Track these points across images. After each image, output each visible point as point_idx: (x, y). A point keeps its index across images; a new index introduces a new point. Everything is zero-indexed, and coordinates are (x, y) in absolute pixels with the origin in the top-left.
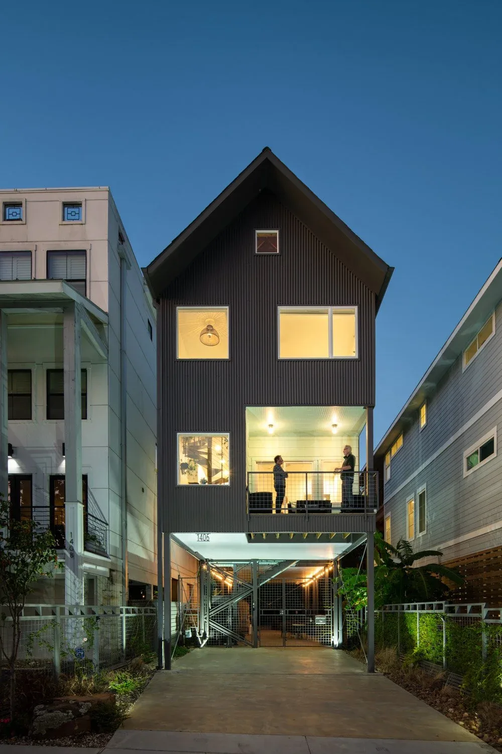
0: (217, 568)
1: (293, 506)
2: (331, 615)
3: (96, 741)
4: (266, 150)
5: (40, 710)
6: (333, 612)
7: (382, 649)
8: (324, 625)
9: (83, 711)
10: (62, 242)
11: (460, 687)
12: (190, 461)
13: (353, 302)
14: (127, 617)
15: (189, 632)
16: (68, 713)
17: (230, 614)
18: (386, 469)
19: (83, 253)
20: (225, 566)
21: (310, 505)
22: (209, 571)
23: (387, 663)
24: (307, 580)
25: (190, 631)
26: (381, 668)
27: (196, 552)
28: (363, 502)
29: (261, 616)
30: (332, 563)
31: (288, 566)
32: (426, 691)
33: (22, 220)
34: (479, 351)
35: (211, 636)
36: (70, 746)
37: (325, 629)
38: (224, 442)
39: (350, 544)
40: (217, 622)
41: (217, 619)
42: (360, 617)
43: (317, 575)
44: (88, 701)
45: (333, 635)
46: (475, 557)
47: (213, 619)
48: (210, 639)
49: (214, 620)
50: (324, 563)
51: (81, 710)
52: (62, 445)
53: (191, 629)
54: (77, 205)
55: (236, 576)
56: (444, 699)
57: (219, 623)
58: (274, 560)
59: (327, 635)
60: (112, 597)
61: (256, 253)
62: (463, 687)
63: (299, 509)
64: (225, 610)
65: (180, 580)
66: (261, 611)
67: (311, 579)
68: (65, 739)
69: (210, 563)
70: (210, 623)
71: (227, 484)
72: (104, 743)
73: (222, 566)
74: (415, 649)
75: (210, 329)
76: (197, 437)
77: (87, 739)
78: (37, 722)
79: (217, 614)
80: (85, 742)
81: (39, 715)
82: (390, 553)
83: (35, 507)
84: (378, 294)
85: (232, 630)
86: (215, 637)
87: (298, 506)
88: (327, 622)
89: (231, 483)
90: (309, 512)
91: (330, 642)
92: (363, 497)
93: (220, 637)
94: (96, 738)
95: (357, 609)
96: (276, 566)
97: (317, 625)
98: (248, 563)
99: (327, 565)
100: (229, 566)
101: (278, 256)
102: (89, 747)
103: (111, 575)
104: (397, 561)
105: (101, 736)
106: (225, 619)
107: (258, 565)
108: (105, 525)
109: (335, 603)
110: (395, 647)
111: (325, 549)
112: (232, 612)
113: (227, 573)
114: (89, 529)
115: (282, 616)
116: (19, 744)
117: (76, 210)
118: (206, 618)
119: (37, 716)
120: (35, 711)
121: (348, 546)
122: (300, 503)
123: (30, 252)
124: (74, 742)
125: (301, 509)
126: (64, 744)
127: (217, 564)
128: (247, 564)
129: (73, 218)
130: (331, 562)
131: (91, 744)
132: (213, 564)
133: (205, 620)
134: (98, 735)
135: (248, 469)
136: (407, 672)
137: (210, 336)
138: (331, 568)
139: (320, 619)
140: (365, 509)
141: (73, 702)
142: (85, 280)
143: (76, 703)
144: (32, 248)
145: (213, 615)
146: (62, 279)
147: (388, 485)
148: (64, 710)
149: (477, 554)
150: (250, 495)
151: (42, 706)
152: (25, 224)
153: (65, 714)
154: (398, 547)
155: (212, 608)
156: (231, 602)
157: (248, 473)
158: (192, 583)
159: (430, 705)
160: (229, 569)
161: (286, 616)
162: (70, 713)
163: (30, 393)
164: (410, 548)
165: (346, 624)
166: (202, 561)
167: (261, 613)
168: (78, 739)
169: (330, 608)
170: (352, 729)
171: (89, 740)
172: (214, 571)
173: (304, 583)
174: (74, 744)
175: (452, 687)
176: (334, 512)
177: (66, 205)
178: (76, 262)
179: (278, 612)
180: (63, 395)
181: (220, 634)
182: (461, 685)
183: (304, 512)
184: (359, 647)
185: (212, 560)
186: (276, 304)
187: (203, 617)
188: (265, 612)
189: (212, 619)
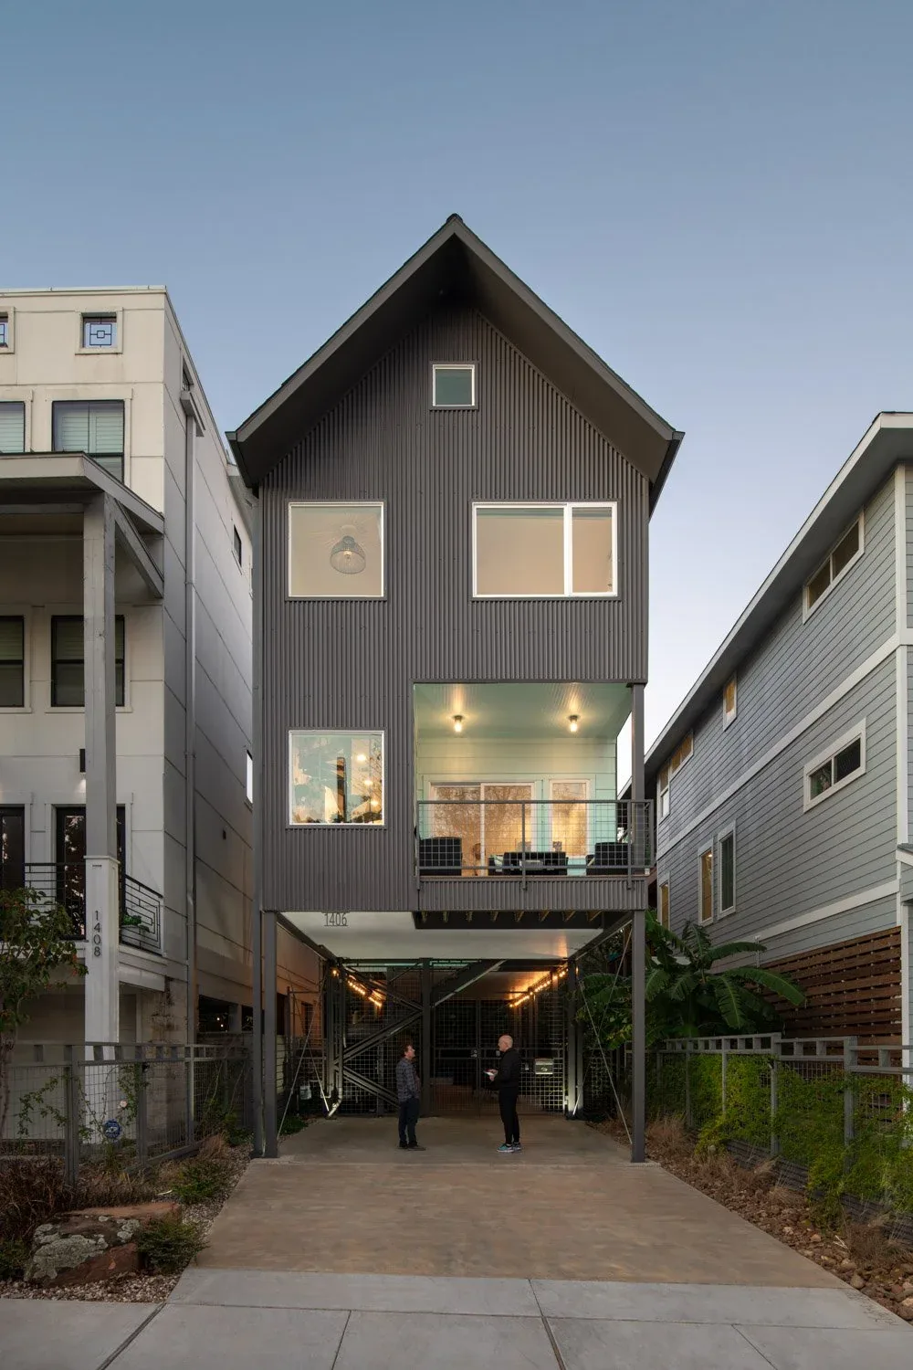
0: (356, 974)
1: (497, 862)
2: (563, 1059)
3: (148, 1289)
4: (454, 218)
5: (45, 1233)
6: (566, 1053)
7: (657, 1120)
8: (551, 1075)
9: (123, 1235)
10: (81, 386)
11: (804, 1189)
12: (311, 781)
13: (609, 495)
14: (197, 1064)
15: (306, 1090)
16: (97, 1239)
17: (380, 1057)
18: (662, 796)
19: (118, 405)
20: (371, 970)
21: (530, 861)
22: (343, 980)
23: (666, 1145)
24: (517, 995)
25: (309, 1087)
26: (655, 1153)
27: (320, 946)
28: (626, 856)
29: (438, 1061)
30: (566, 965)
31: (486, 970)
32: (740, 1194)
33: (7, 346)
34: (833, 584)
35: (347, 1096)
36: (101, 1299)
37: (552, 1084)
38: (373, 747)
39: (600, 931)
40: (358, 1071)
41: (358, 1067)
42: (614, 1061)
43: (537, 985)
44: (133, 1217)
45: (567, 1094)
46: (825, 953)
47: (350, 1065)
48: (344, 1101)
49: (353, 1068)
50: (551, 965)
51: (120, 1234)
52: (79, 753)
53: (311, 1084)
54: (109, 318)
55: (390, 989)
56: (775, 1209)
57: (361, 1072)
58: (461, 960)
59: (556, 1093)
60: (170, 1027)
61: (434, 405)
62: (810, 1188)
63: (507, 867)
64: (372, 1049)
65: (291, 995)
66: (437, 1051)
67: (526, 993)
68: (92, 1286)
69: (344, 965)
70: (345, 1073)
71: (381, 823)
72: (164, 1295)
73: (367, 970)
74: (718, 1119)
75: (348, 542)
76: (324, 740)
77: (132, 1287)
78: (40, 1255)
79: (358, 1058)
80: (128, 1292)
81: (45, 1244)
82: (670, 948)
83: (30, 865)
84: (654, 482)
85: (385, 1086)
86: (354, 1098)
87: (506, 863)
88: (556, 1071)
89: (388, 820)
90: (529, 873)
91: (561, 1107)
92: (626, 846)
93: (363, 1098)
94: (149, 1284)
95: (612, 1047)
96: (464, 970)
97: (538, 1075)
98: (414, 964)
99: (556, 968)
100: (381, 970)
101: (473, 411)
102: (135, 1301)
103: (167, 989)
104: (683, 961)
105: (158, 1281)
106: (372, 1067)
107: (432, 969)
108: (156, 897)
109: (571, 1038)
110: (681, 1115)
111: (552, 941)
112: (385, 1053)
113: (375, 982)
114: (128, 904)
115: (474, 1061)
116: (8, 1297)
117: (106, 327)
118: (337, 1065)
119: (41, 1245)
120: (37, 1236)
121: (597, 935)
122: (512, 858)
123: (22, 403)
124: (109, 1292)
125: (512, 867)
126: (89, 1296)
127: (357, 966)
128: (412, 968)
129: (100, 341)
130: (563, 962)
131: (139, 1296)
132: (349, 967)
133: (336, 1068)
134: (152, 1279)
135: (418, 797)
136: (704, 1160)
137: (348, 557)
138: (562, 974)
139: (542, 1066)
140: (629, 867)
141: (106, 1219)
142: (122, 455)
143: (110, 1221)
144: (26, 398)
145: (350, 1059)
146: (82, 452)
147: (663, 826)
148: (89, 1233)
149: (828, 949)
150: (422, 842)
151: (49, 1227)
152: (13, 353)
153: (92, 1242)
154: (686, 935)
155: (348, 1046)
156: (383, 1035)
157: (419, 803)
158: (311, 1002)
159: (749, 1220)
160: (379, 976)
161: (483, 1061)
162: (101, 1240)
163: (21, 658)
164: (707, 937)
165: (590, 1075)
166: (331, 962)
167: (437, 1056)
168: (116, 1288)
169: (561, 1047)
170: (614, 1266)
171: (136, 1288)
172: (351, 979)
173: (512, 1001)
174: (109, 1295)
175: (787, 1187)
176: (571, 873)
177: (88, 318)
178: (107, 421)
179: (468, 1053)
180: (82, 662)
181: (363, 1093)
182: (806, 1184)
183: (518, 872)
184: (614, 1116)
185: (348, 961)
186: (470, 497)
187: (332, 1062)
188: (444, 1054)
189: (348, 1066)
